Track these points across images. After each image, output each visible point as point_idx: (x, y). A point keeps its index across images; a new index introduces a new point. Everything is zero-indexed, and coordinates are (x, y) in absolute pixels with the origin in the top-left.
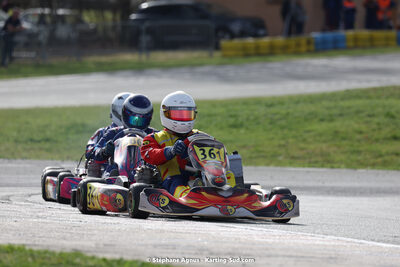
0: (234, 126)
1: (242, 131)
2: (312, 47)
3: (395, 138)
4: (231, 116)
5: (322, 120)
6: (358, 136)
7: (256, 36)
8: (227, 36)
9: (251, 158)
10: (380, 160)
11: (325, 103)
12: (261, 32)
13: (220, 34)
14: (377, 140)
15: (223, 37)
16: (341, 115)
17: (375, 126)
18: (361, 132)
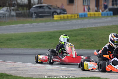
0: (50, 38)
1: (52, 39)
2: (78, 17)
3: (92, 41)
4: (49, 36)
5: (73, 36)
6: (82, 41)
7: (64, 14)
8: (56, 14)
9: (54, 46)
10: (87, 47)
11: (75, 32)
12: (65, 13)
13: (54, 13)
14: (87, 41)
15: (55, 14)
16: (78, 35)
17: (87, 38)
18: (83, 39)
